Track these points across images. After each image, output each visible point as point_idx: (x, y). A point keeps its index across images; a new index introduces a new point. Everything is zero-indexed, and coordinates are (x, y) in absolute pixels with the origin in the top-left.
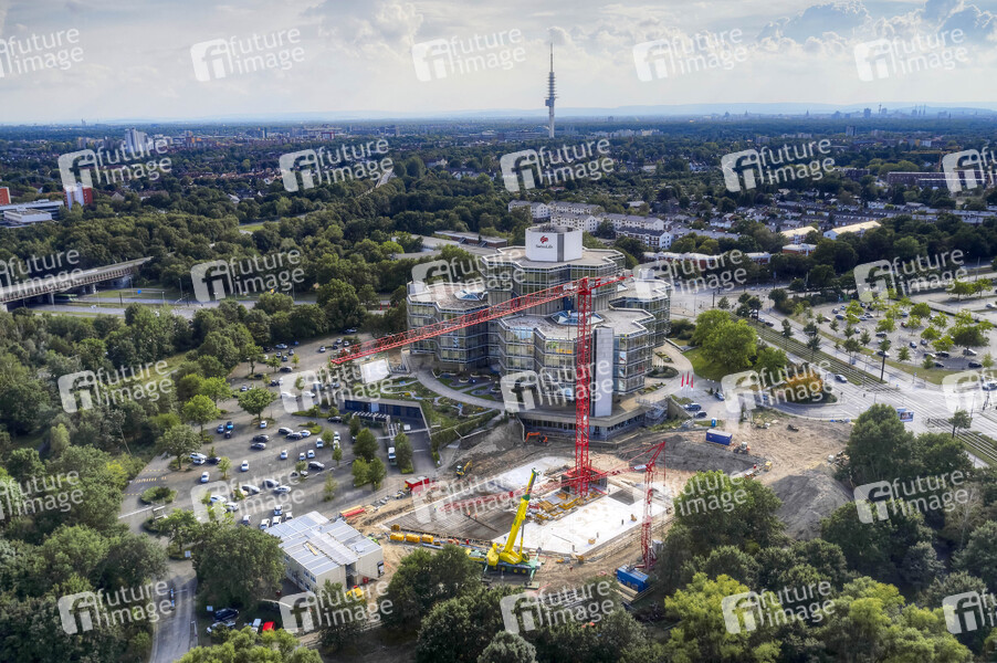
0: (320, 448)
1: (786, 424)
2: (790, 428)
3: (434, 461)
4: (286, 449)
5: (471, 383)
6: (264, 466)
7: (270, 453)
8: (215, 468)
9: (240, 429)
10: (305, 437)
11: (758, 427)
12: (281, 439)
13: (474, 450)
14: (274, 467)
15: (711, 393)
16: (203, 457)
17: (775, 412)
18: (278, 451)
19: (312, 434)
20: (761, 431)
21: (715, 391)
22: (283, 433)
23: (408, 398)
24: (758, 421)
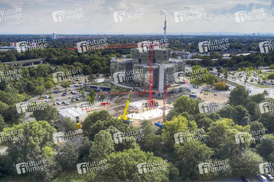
0: (81, 96)
1: (214, 94)
2: (215, 95)
3: (111, 99)
4: (71, 96)
5: (126, 83)
6: (64, 99)
7: (67, 97)
8: (50, 99)
9: (60, 92)
10: (77, 94)
11: (205, 94)
12: (71, 94)
13: (122, 97)
14: (67, 100)
15: (194, 87)
16: (48, 97)
17: (211, 92)
18: (69, 97)
19: (80, 93)
20: (206, 95)
21: (194, 86)
22: (72, 93)
23: (108, 86)
24: (206, 93)
